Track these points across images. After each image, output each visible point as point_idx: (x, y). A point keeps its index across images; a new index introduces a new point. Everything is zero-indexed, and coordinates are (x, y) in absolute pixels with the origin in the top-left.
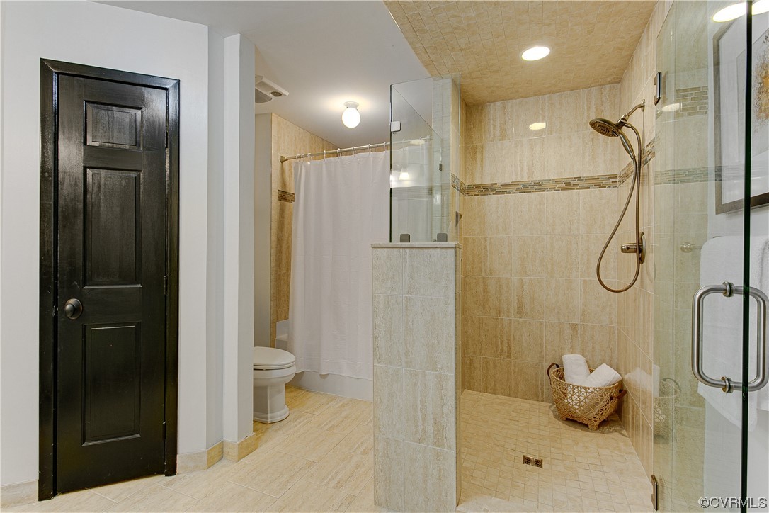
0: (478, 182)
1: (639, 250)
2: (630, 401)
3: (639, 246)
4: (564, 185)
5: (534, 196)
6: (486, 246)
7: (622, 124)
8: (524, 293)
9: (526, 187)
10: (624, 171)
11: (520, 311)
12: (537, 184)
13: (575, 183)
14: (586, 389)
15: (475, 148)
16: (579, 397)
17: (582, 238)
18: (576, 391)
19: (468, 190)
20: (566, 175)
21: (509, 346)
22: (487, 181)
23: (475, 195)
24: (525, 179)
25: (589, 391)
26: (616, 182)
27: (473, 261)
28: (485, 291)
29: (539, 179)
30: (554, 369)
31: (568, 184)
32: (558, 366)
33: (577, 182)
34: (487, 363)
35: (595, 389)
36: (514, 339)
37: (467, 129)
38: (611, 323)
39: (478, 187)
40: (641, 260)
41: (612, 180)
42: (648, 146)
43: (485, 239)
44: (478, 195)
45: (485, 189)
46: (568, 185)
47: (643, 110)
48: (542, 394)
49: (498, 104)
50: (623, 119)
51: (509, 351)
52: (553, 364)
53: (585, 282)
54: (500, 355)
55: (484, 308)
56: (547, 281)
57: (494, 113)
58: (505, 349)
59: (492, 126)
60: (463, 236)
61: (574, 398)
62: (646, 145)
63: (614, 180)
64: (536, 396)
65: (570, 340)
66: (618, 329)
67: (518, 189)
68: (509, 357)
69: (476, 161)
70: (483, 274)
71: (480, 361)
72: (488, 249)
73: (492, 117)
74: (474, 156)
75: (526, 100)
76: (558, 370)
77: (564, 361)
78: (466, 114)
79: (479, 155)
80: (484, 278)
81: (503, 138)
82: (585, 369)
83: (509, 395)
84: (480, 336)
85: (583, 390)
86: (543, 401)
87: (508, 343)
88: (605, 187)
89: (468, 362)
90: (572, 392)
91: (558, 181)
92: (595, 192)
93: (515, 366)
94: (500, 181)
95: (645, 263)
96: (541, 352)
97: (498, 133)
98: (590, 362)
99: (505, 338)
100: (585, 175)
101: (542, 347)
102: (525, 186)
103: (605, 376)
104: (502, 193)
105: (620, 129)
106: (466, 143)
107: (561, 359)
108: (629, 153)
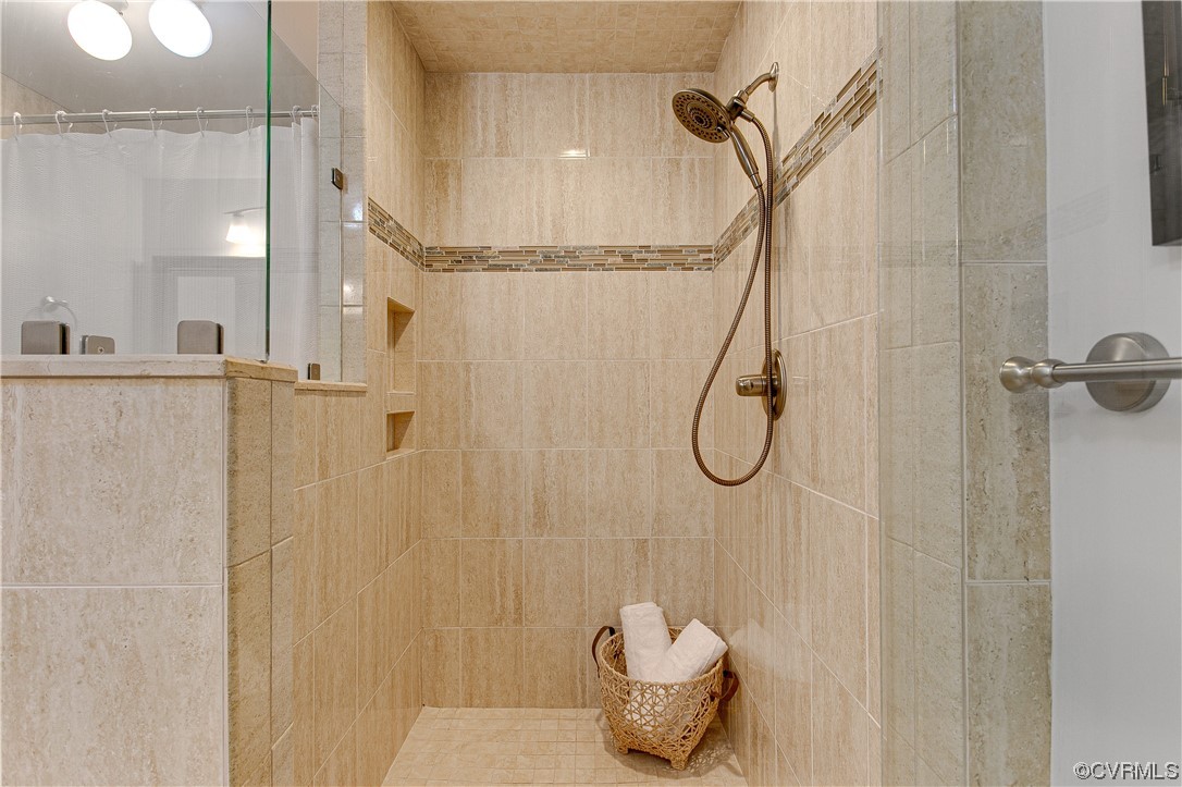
0: (451, 242)
1: (771, 392)
2: (747, 703)
3: (772, 380)
4: (620, 260)
5: (565, 277)
6: (468, 384)
7: (737, 109)
8: (548, 482)
9: (551, 260)
10: (727, 235)
11: (540, 519)
12: (571, 253)
13: (640, 256)
14: (666, 687)
15: (442, 168)
16: (653, 708)
17: (654, 366)
18: (647, 696)
19: (428, 259)
20: (626, 240)
21: (518, 596)
22: (470, 241)
23: (444, 270)
24: (548, 241)
25: (672, 691)
26: (710, 259)
27: (442, 416)
28: (468, 481)
29: (574, 243)
30: (606, 639)
31: (627, 257)
32: (612, 631)
33: (644, 255)
34: (472, 639)
35: (684, 685)
36: (528, 582)
37: (426, 122)
38: (705, 532)
39: (451, 252)
40: (775, 412)
41: (703, 256)
42: (784, 161)
43: (467, 367)
44: (452, 270)
45: (465, 259)
46: (630, 259)
47: (773, 88)
48: (584, 692)
49: (493, 77)
50: (737, 98)
51: (518, 609)
52: (604, 629)
53: (659, 454)
54: (499, 621)
55: (465, 519)
56: (590, 455)
57: (484, 92)
58: (510, 604)
59: (479, 123)
60: (416, 360)
61: (644, 712)
62: (782, 157)
63: (706, 256)
64: (572, 697)
65: (634, 574)
66: (716, 544)
67: (533, 263)
68: (518, 621)
69: (447, 195)
70: (463, 445)
71: (458, 638)
72: (473, 390)
73: (479, 104)
74: (441, 186)
75: (547, 76)
76: (611, 642)
77: (623, 619)
78: (425, 88)
79: (452, 182)
80: (464, 454)
81: (502, 150)
82: (661, 633)
83: (519, 705)
84: (456, 582)
85: (662, 692)
86: (584, 706)
87: (516, 592)
88: (692, 269)
89: (431, 644)
90: (639, 699)
91: (610, 251)
92: (675, 277)
93: (529, 640)
94: (497, 242)
95: (782, 417)
96: (581, 604)
97: (492, 138)
98: (671, 615)
99: (510, 582)
100: (657, 243)
101: (582, 593)
102: (547, 258)
103: (699, 647)
104: (502, 268)
105: (734, 119)
106: (424, 153)
107: (618, 615)
108: (750, 176)
